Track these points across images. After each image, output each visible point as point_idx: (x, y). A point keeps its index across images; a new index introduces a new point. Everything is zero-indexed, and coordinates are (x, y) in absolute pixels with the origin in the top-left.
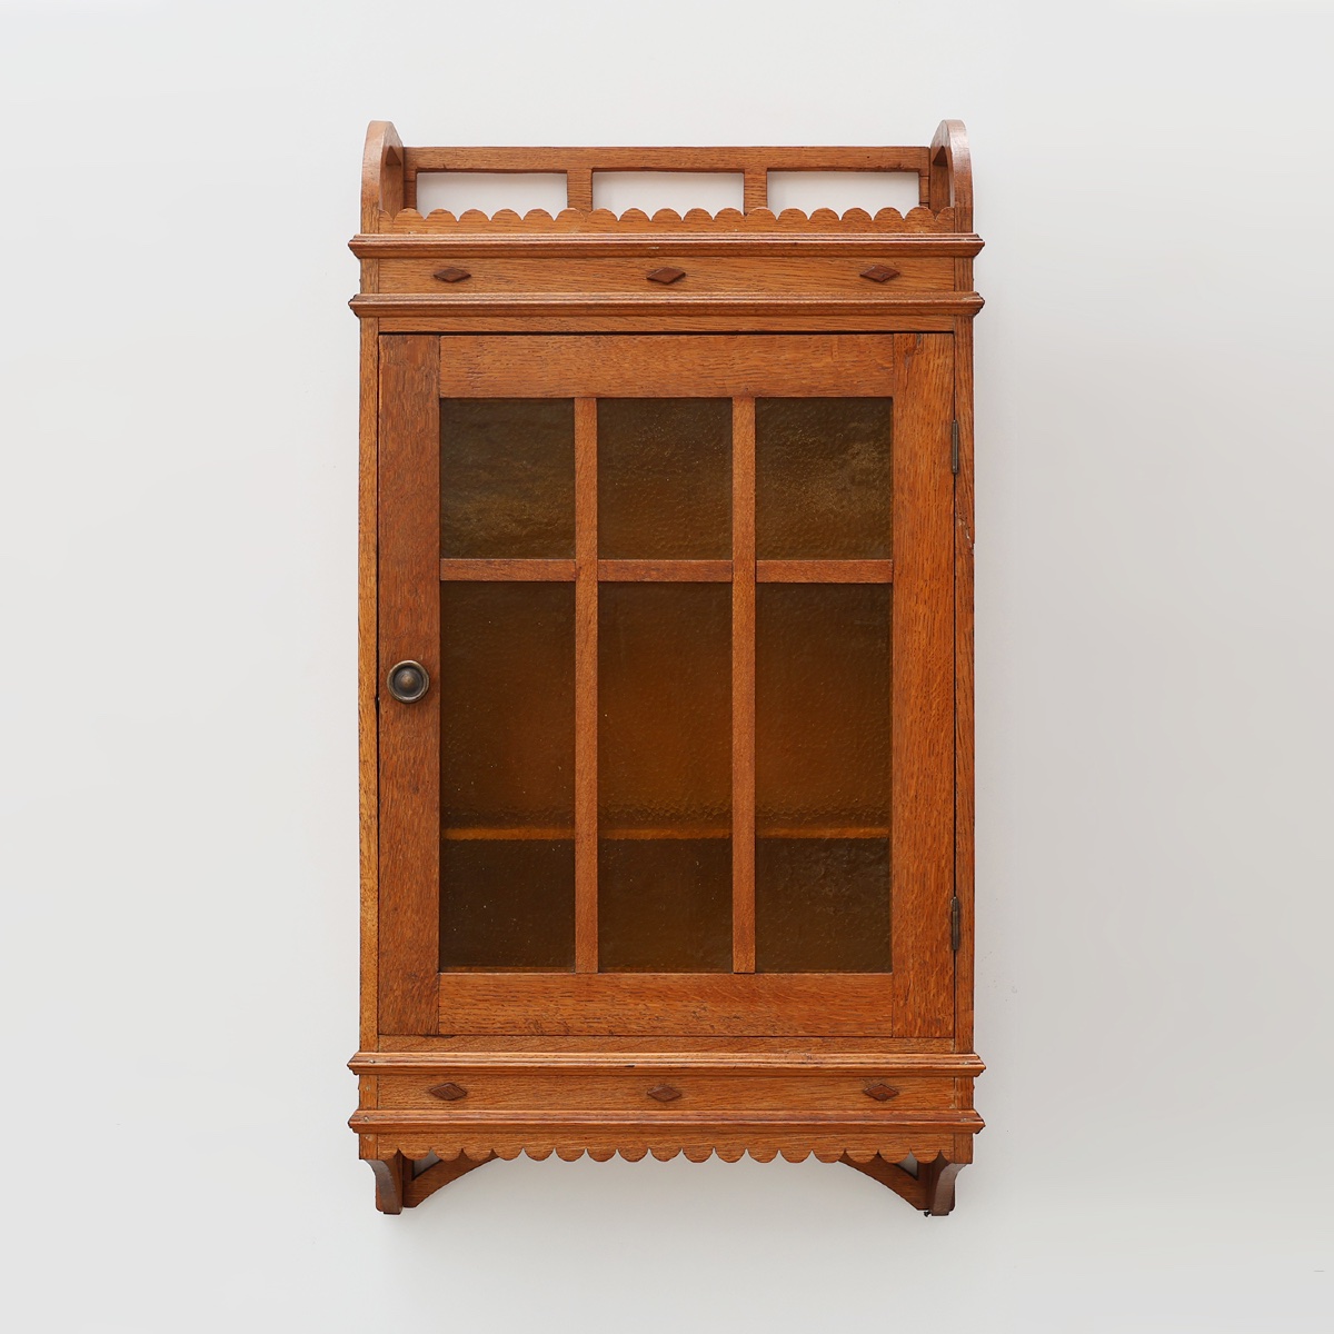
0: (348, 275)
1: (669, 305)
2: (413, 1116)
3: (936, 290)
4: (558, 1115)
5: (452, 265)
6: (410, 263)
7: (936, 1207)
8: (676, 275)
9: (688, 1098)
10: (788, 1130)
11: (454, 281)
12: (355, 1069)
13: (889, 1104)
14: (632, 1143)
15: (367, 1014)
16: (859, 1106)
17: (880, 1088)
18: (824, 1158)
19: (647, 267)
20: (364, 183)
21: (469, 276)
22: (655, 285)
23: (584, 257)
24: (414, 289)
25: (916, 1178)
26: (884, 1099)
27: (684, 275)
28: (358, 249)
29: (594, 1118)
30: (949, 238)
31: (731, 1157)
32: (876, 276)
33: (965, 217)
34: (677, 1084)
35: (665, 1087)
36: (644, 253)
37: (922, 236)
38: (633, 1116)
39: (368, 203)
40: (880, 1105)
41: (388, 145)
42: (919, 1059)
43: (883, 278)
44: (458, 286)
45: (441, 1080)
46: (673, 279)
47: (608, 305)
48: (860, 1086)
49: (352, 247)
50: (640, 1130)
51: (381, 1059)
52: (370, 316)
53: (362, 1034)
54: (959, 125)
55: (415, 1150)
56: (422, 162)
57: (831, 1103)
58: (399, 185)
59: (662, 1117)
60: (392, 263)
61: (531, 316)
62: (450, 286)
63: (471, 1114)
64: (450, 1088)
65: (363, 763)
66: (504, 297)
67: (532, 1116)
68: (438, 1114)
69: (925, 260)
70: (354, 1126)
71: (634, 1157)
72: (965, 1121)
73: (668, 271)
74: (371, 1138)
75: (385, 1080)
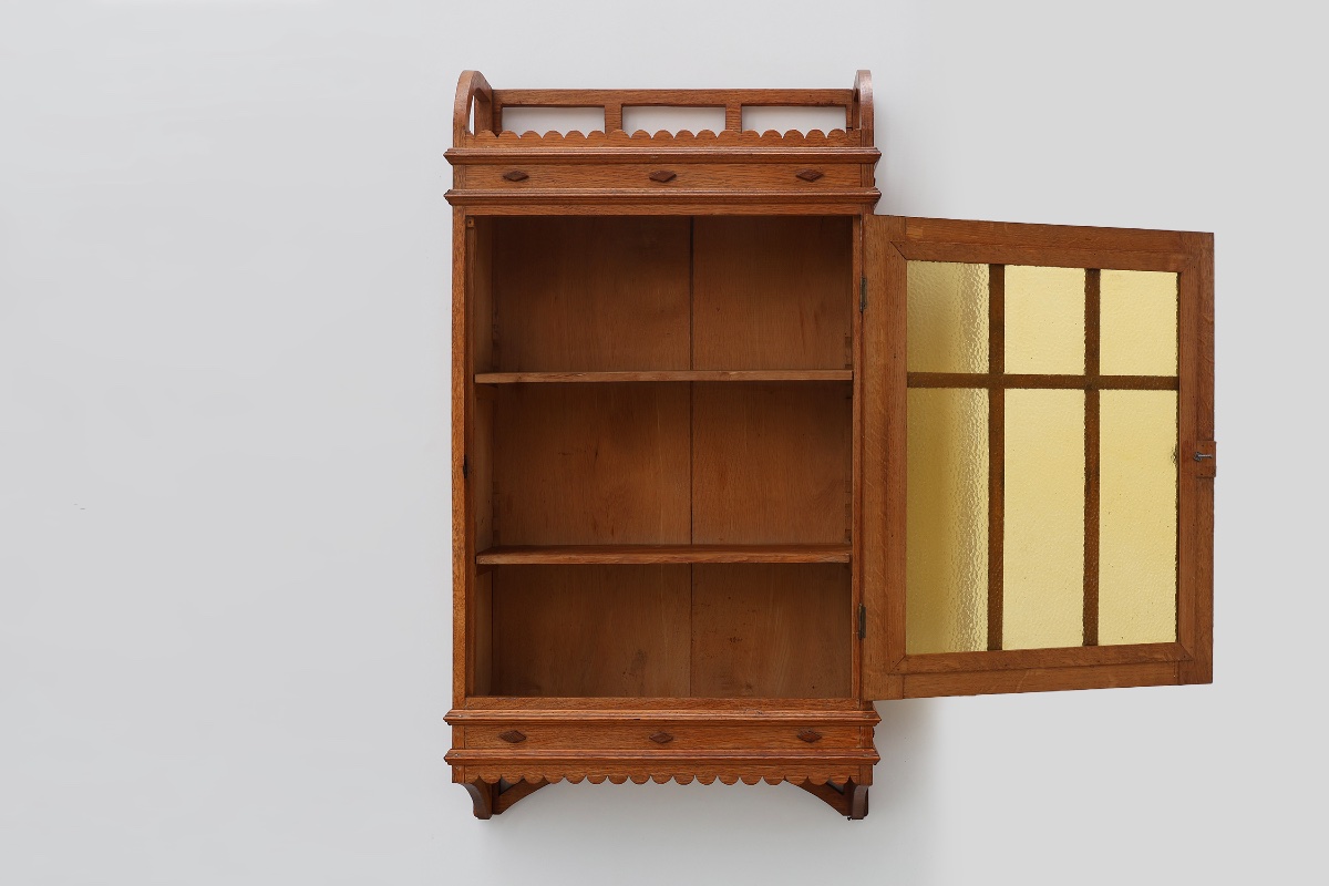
0: (445, 176)
1: (665, 197)
2: (489, 753)
3: (848, 186)
4: (588, 753)
5: (516, 169)
6: (487, 168)
7: (854, 815)
8: (669, 176)
9: (678, 741)
10: (745, 762)
11: (517, 181)
12: (449, 722)
13: (815, 744)
14: (639, 772)
15: (457, 684)
16: (795, 746)
17: (809, 734)
18: (771, 782)
19: (650, 171)
20: (456, 113)
21: (527, 177)
22: (655, 183)
23: (607, 163)
24: (489, 185)
25: (842, 793)
26: (811, 741)
27: (675, 176)
28: (450, 158)
29: (612, 755)
30: (856, 151)
31: (706, 781)
32: (807, 176)
33: (868, 137)
34: (669, 731)
35: (663, 734)
36: (648, 161)
37: (838, 150)
38: (639, 754)
39: (459, 126)
40: (809, 745)
41: (475, 87)
42: (836, 715)
43: (813, 178)
44: (520, 184)
45: (508, 729)
46: (669, 179)
47: (622, 197)
48: (796, 733)
49: (446, 157)
50: (643, 763)
51: (466, 715)
52: (460, 205)
53: (455, 697)
54: (867, 73)
55: (491, 776)
56: (505, 100)
57: (776, 744)
58: (489, 116)
59: (659, 754)
60: (475, 168)
61: (570, 204)
62: (514, 183)
63: (529, 752)
64: (515, 734)
65: (455, 512)
66: (552, 191)
67: (570, 753)
68: (505, 752)
69: (841, 166)
70: (448, 760)
71: (640, 780)
72: (869, 757)
73: (663, 173)
74: (460, 769)
75: (470, 729)
